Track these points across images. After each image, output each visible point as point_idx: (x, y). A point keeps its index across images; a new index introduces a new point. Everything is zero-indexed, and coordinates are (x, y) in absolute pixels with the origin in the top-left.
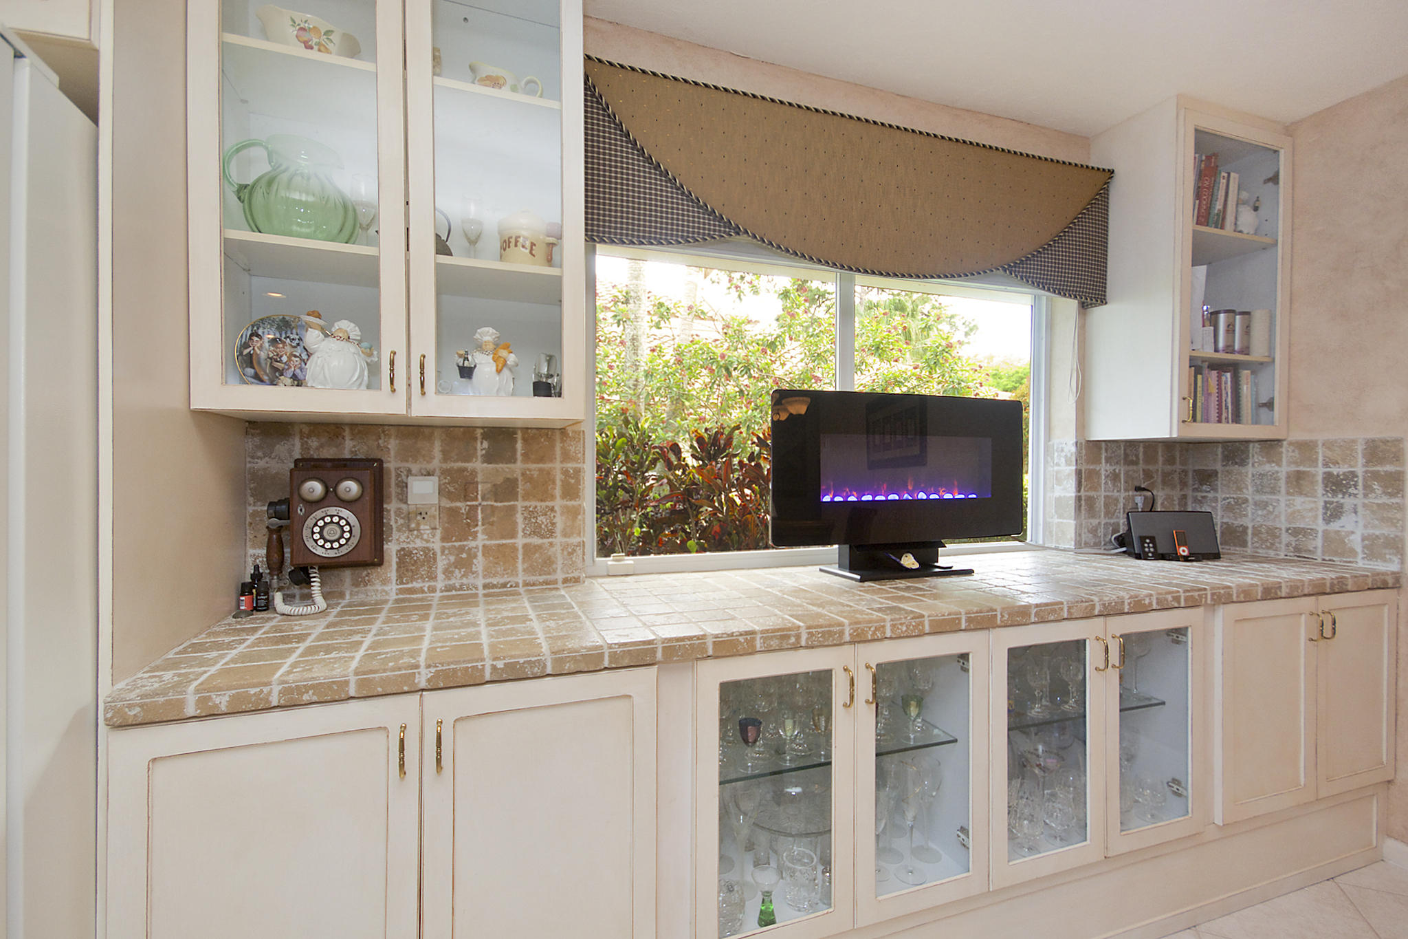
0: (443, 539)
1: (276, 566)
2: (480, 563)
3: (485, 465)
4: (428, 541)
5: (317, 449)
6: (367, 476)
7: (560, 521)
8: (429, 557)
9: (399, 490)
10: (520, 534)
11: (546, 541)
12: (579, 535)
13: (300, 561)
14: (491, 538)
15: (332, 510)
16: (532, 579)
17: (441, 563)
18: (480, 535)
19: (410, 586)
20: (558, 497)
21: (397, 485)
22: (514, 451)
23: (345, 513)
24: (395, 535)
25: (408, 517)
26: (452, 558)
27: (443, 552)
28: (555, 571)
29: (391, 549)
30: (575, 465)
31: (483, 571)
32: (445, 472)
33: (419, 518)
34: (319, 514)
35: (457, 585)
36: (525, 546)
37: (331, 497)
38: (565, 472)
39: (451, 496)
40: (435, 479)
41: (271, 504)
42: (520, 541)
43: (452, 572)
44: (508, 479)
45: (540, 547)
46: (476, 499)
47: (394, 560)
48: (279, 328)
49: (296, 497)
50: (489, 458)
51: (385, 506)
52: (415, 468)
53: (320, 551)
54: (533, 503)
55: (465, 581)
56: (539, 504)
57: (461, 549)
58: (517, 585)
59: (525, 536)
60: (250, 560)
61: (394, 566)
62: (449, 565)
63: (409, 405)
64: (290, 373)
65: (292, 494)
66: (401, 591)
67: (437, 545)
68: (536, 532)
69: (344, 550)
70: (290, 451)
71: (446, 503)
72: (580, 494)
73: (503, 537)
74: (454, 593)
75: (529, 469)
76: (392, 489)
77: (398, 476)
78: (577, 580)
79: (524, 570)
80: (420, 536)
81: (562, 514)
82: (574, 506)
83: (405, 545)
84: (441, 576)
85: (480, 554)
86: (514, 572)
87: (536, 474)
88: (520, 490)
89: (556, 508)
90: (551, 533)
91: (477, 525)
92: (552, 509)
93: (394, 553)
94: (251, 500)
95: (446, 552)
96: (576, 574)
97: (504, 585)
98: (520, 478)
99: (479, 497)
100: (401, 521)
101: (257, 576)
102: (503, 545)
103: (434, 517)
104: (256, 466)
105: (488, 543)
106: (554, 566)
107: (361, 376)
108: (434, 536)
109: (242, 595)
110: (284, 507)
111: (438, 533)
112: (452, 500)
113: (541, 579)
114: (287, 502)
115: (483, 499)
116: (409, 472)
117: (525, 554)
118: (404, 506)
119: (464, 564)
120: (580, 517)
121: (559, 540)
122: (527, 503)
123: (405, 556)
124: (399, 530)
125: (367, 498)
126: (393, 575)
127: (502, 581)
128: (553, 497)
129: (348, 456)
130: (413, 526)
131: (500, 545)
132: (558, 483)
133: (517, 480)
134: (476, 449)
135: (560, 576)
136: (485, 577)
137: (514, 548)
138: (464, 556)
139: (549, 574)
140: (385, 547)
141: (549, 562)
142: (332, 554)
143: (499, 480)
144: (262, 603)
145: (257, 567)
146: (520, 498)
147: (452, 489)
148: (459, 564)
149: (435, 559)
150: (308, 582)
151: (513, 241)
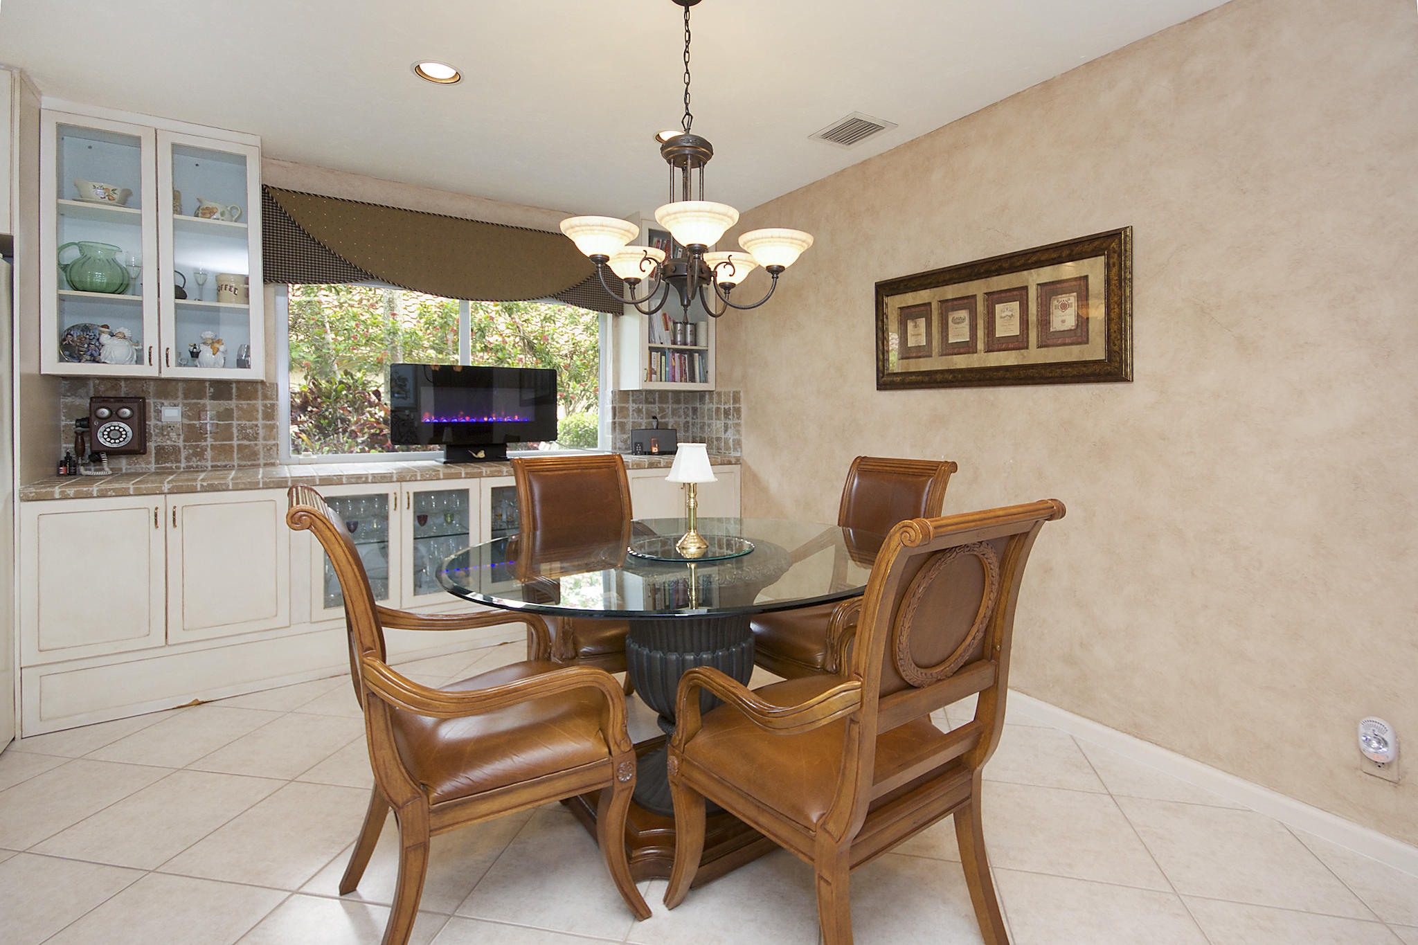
0: (184, 441)
1: (80, 451)
2: (209, 454)
3: (212, 401)
4: (175, 442)
5: (104, 391)
6: (135, 406)
7: (261, 432)
8: (176, 451)
9: (156, 414)
10: (235, 439)
11: (252, 442)
12: (274, 439)
13: (95, 449)
14: (215, 441)
15: (115, 423)
16: (244, 463)
17: (184, 454)
18: (209, 439)
19: (163, 465)
20: (260, 419)
21: (155, 411)
22: (231, 394)
23: (123, 425)
24: (154, 438)
25: (162, 428)
26: (191, 451)
27: (185, 448)
28: (259, 459)
29: (151, 445)
30: (271, 402)
31: (211, 458)
32: (184, 405)
33: (169, 429)
34: (107, 425)
35: (194, 466)
36: (239, 446)
37: (115, 416)
38: (265, 406)
39: (190, 418)
40: (180, 408)
41: (77, 421)
42: (235, 443)
43: (191, 459)
44: (226, 409)
45: (249, 446)
46: (206, 419)
47: (153, 452)
48: (82, 331)
49: (93, 416)
50: (213, 398)
51: (147, 423)
52: (166, 402)
53: (108, 444)
54: (244, 422)
55: (199, 463)
56: (247, 423)
57: (197, 446)
58: (234, 466)
59: (239, 440)
60: (63, 450)
61: (153, 455)
62: (189, 454)
63: (160, 372)
64: (89, 353)
65: (91, 415)
66: (156, 468)
67: (181, 444)
68: (246, 437)
69: (122, 444)
70: (87, 393)
71: (186, 421)
72: (275, 417)
73: (223, 441)
74: (192, 469)
75: (241, 404)
76: (151, 413)
77: (155, 406)
78: (273, 464)
79: (238, 458)
80: (170, 439)
81: (263, 428)
82: (270, 424)
83: (160, 444)
84: (183, 460)
85: (209, 450)
86: (232, 459)
87: (245, 407)
88: (235, 414)
89: (259, 425)
90: (256, 439)
91: (207, 434)
92: (257, 426)
93: (153, 449)
94: (64, 418)
95: (187, 448)
96: (272, 461)
97: (225, 466)
98: (235, 409)
99: (208, 418)
100: (157, 431)
101: (68, 456)
102: (224, 444)
103: (179, 428)
104: (67, 401)
105: (214, 443)
106: (258, 456)
107: (132, 356)
108: (179, 439)
109: (60, 467)
110: (85, 423)
111: (182, 437)
112: (191, 420)
113: (249, 463)
114: (88, 419)
115: (211, 419)
116: (163, 404)
117: (238, 450)
118: (159, 423)
119: (200, 454)
120: (275, 430)
121: (261, 442)
122: (240, 422)
123: (160, 451)
124: (156, 435)
125: (136, 418)
126: (153, 460)
127: (224, 464)
128: (257, 419)
129: (123, 396)
130: (165, 433)
131: (222, 444)
132: (260, 411)
133: (233, 409)
134: (206, 393)
135: (262, 462)
136: (212, 461)
137: (231, 446)
138: (199, 450)
139: (255, 460)
140: (148, 444)
141: (254, 455)
142: (115, 446)
143: (221, 409)
144: (73, 471)
145: (68, 453)
146: (235, 419)
147: (191, 414)
148: (195, 454)
149: (180, 452)
150: (100, 461)
151: (224, 287)
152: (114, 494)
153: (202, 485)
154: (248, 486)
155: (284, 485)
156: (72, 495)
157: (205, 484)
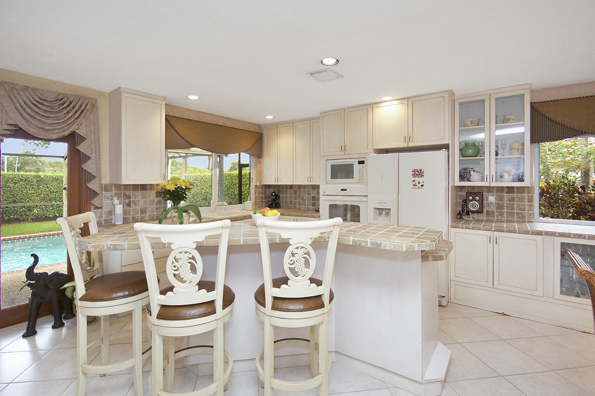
0: (496, 209)
1: (463, 211)
2: (505, 215)
3: (507, 194)
4: (493, 209)
5: (470, 190)
6: (480, 196)
7: (527, 207)
8: (493, 213)
9: (486, 199)
10: (516, 210)
11: (523, 212)
12: (532, 211)
13: (468, 210)
14: (508, 210)
15: (474, 202)
16: (519, 220)
17: (496, 214)
18: (505, 209)
19: (489, 218)
20: (526, 202)
21: (486, 198)
22: (514, 191)
23: (476, 202)
24: (485, 208)
25: (488, 204)
26: (498, 213)
27: (496, 212)
28: (525, 219)
29: (485, 210)
30: (531, 195)
31: (506, 217)
32: (497, 195)
33: (491, 204)
34: (472, 202)
35: (500, 219)
36: (517, 212)
37: (474, 199)
38: (529, 196)
39: (498, 200)
40: (495, 196)
41: (463, 200)
42: (515, 211)
43: (498, 216)
44: (512, 197)
45: (521, 213)
46: (504, 201)
47: (485, 212)
48: (465, 170)
49: (467, 199)
50: (507, 193)
51: (483, 202)
52: (490, 194)
53: (472, 209)
54: (519, 203)
55: (501, 218)
56: (521, 203)
57: (501, 212)
58: (515, 221)
59: (517, 210)
60: (458, 210)
61: (485, 214)
62: (498, 215)
63: (490, 184)
64: (466, 177)
65: (467, 198)
66: (486, 219)
67: (495, 210)
68: (520, 209)
69: (476, 209)
70: (465, 191)
71: (497, 202)
72: (533, 201)
73: (511, 210)
74: (499, 220)
75: (518, 195)
76: (485, 198)
77: (486, 196)
78: (532, 222)
79: (517, 218)
80: (491, 208)
81: (528, 206)
82: (531, 204)
83: (487, 210)
84: (496, 217)
85: (505, 213)
86: (514, 218)
87: (520, 196)
88: (516, 200)
89: (526, 204)
90: (524, 210)
91: (504, 207)
92: (525, 205)
93: (485, 211)
94: (458, 199)
95: (497, 212)
96: (532, 220)
97: (512, 220)
98: (516, 197)
99: (505, 201)
100: (487, 205)
101: (460, 212)
102: (511, 212)
103: (494, 204)
104: (459, 193)
105: (507, 211)
106: (525, 218)
107: (480, 179)
108: (494, 208)
109: (458, 215)
110: (465, 201)
111: (495, 208)
112: (498, 201)
113: (521, 220)
114: (466, 200)
115: (506, 201)
116: (489, 195)
117: (517, 214)
118: (488, 202)
119: (501, 215)
120: (533, 207)
121: (526, 212)
122: (517, 203)
123: (488, 212)
124: (486, 207)
125: (480, 200)
126: (485, 215)
127: (511, 219)
128: (525, 202)
129: (476, 192)
130: (489, 206)
131: (510, 212)
132: (526, 199)
133: (515, 197)
134: (504, 190)
135: (527, 220)
136: (506, 218)
137: (514, 213)
138: (501, 213)
139: (524, 219)
140: (483, 210)
141: (523, 217)
142: (474, 210)
143: (510, 197)
144: (461, 217)
145: (460, 211)
146: (515, 202)
147: (498, 199)
148: (500, 215)
149: (494, 213)
150: (469, 214)
151: (513, 148)
152: (476, 229)
153: (506, 230)
154: (525, 233)
155: (541, 234)
156: (464, 228)
157: (507, 229)
